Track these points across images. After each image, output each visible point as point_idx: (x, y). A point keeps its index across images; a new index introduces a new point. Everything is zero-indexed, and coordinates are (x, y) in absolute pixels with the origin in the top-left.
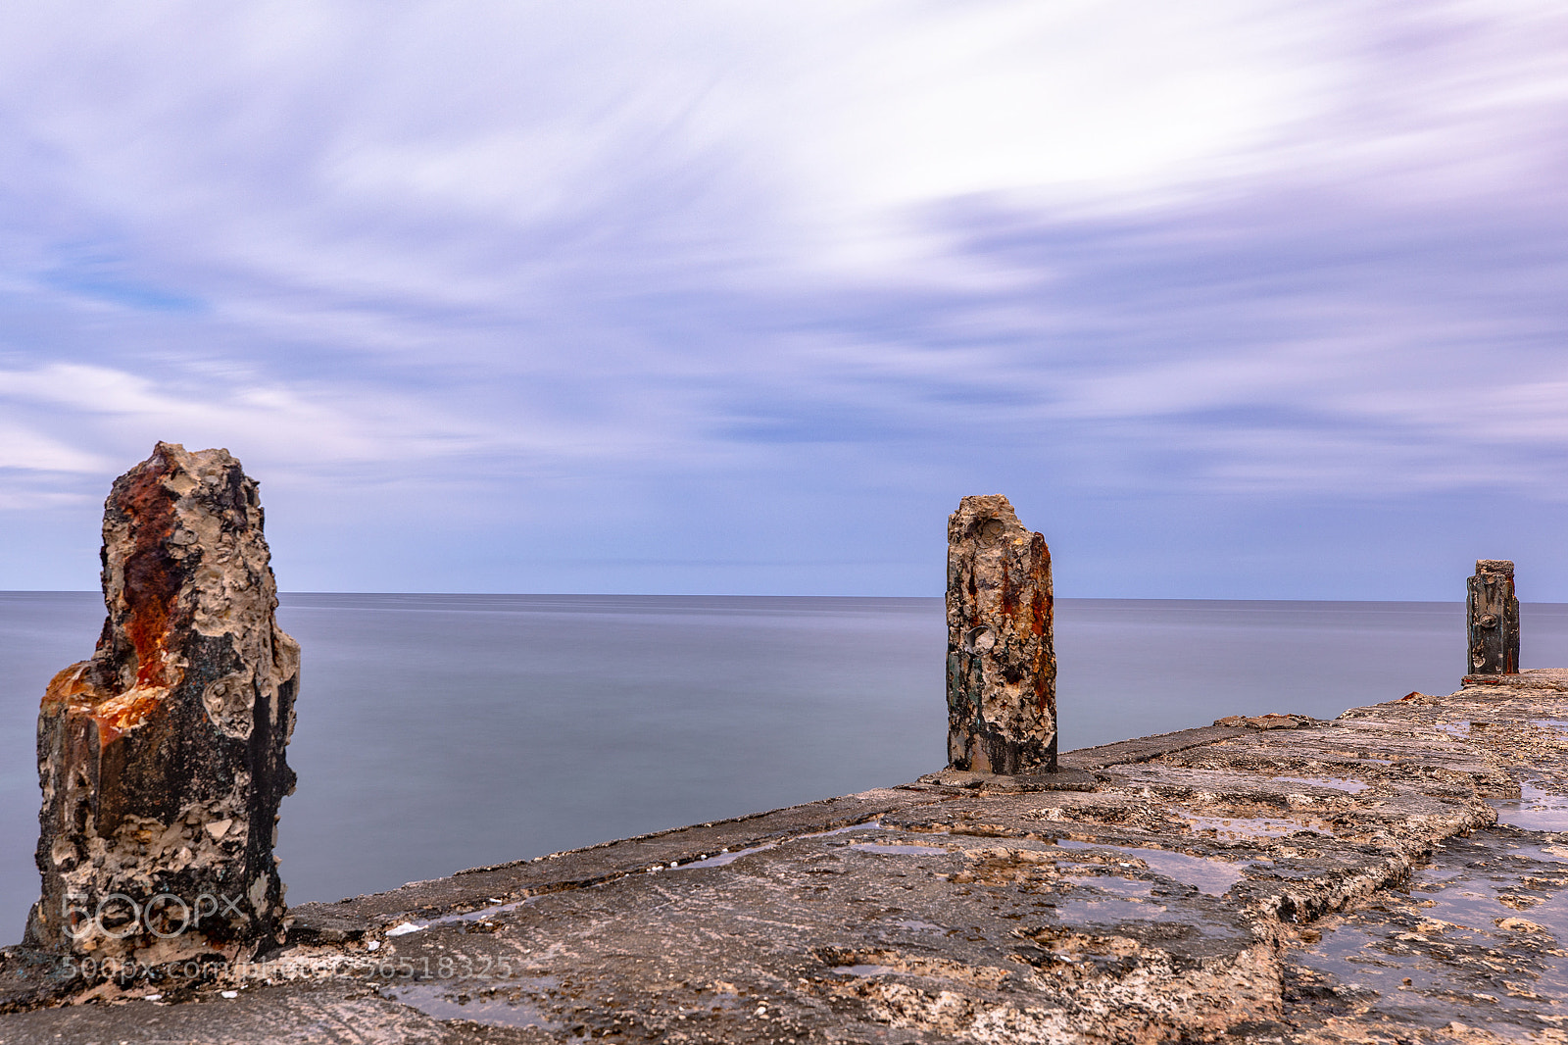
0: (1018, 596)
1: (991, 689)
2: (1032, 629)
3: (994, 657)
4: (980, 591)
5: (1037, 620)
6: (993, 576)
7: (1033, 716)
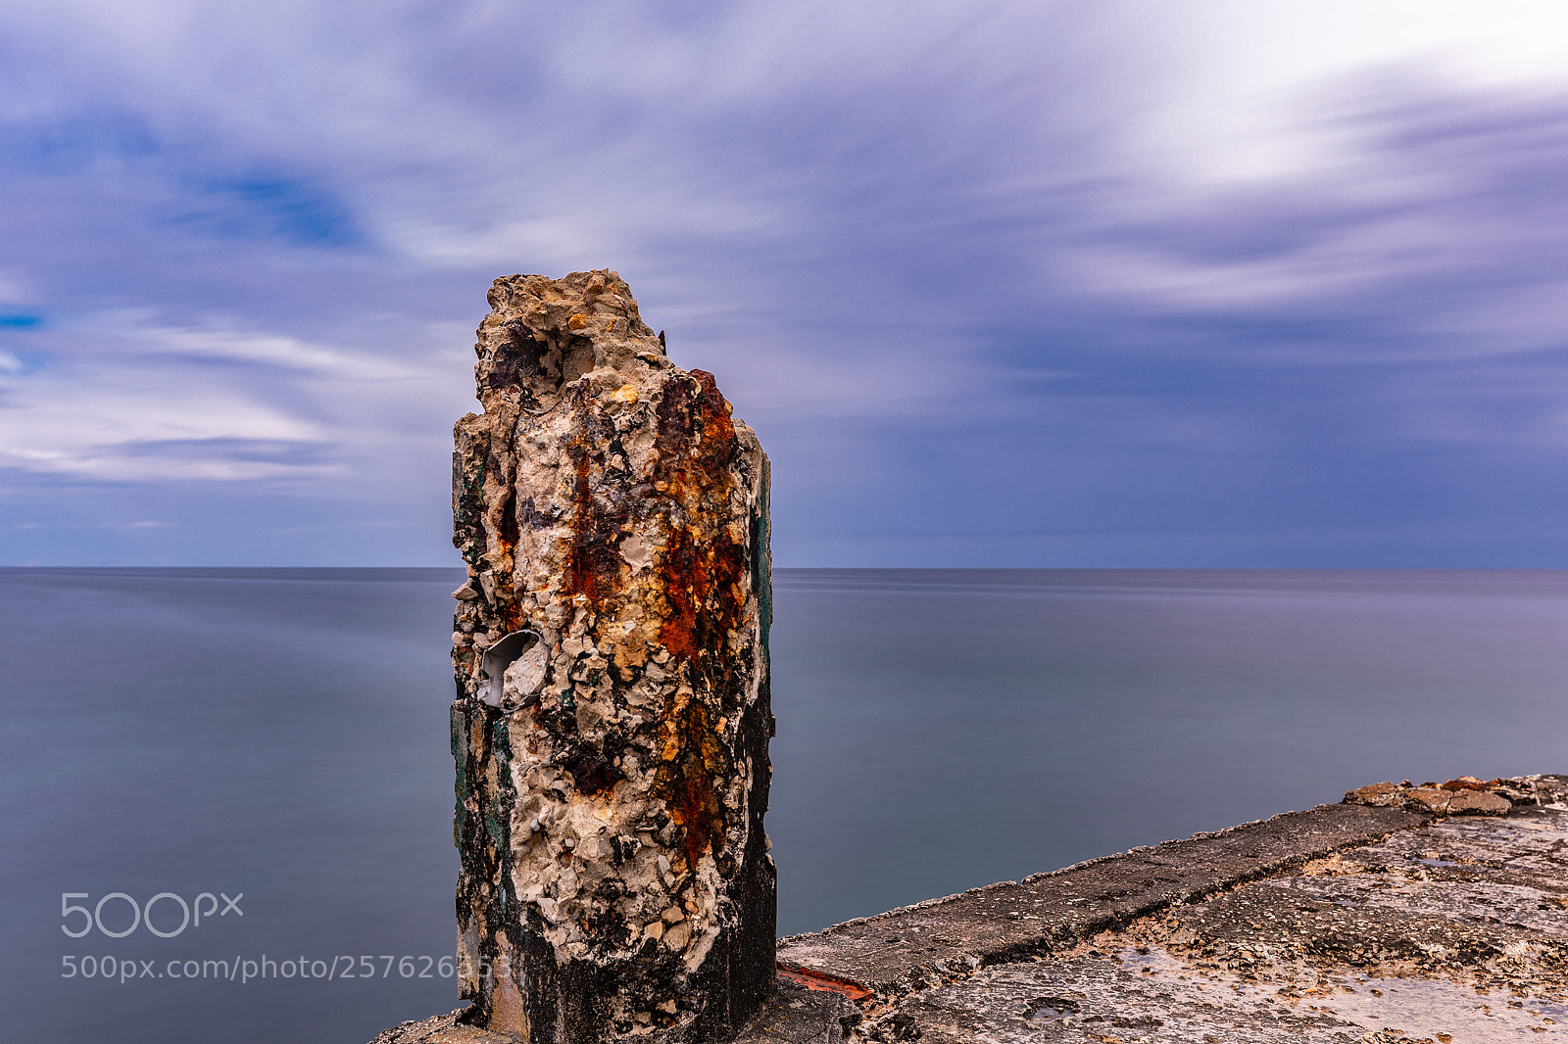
0: (616, 546)
1: (534, 806)
2: (660, 637)
3: (542, 718)
4: (523, 530)
5: (677, 611)
6: (550, 491)
7: (661, 880)
